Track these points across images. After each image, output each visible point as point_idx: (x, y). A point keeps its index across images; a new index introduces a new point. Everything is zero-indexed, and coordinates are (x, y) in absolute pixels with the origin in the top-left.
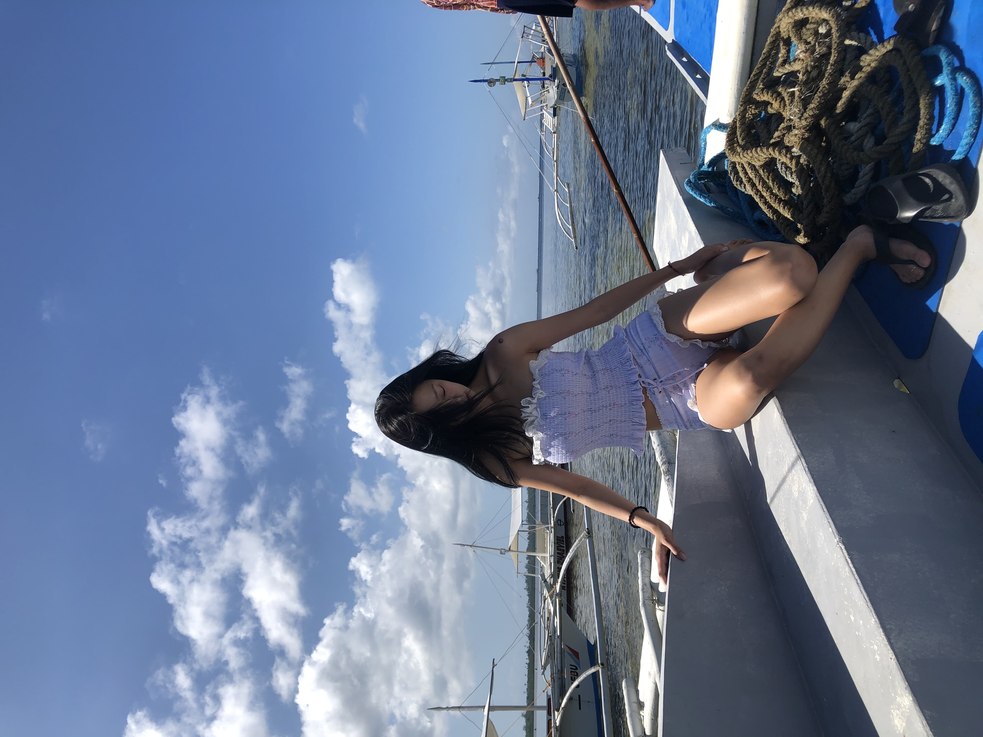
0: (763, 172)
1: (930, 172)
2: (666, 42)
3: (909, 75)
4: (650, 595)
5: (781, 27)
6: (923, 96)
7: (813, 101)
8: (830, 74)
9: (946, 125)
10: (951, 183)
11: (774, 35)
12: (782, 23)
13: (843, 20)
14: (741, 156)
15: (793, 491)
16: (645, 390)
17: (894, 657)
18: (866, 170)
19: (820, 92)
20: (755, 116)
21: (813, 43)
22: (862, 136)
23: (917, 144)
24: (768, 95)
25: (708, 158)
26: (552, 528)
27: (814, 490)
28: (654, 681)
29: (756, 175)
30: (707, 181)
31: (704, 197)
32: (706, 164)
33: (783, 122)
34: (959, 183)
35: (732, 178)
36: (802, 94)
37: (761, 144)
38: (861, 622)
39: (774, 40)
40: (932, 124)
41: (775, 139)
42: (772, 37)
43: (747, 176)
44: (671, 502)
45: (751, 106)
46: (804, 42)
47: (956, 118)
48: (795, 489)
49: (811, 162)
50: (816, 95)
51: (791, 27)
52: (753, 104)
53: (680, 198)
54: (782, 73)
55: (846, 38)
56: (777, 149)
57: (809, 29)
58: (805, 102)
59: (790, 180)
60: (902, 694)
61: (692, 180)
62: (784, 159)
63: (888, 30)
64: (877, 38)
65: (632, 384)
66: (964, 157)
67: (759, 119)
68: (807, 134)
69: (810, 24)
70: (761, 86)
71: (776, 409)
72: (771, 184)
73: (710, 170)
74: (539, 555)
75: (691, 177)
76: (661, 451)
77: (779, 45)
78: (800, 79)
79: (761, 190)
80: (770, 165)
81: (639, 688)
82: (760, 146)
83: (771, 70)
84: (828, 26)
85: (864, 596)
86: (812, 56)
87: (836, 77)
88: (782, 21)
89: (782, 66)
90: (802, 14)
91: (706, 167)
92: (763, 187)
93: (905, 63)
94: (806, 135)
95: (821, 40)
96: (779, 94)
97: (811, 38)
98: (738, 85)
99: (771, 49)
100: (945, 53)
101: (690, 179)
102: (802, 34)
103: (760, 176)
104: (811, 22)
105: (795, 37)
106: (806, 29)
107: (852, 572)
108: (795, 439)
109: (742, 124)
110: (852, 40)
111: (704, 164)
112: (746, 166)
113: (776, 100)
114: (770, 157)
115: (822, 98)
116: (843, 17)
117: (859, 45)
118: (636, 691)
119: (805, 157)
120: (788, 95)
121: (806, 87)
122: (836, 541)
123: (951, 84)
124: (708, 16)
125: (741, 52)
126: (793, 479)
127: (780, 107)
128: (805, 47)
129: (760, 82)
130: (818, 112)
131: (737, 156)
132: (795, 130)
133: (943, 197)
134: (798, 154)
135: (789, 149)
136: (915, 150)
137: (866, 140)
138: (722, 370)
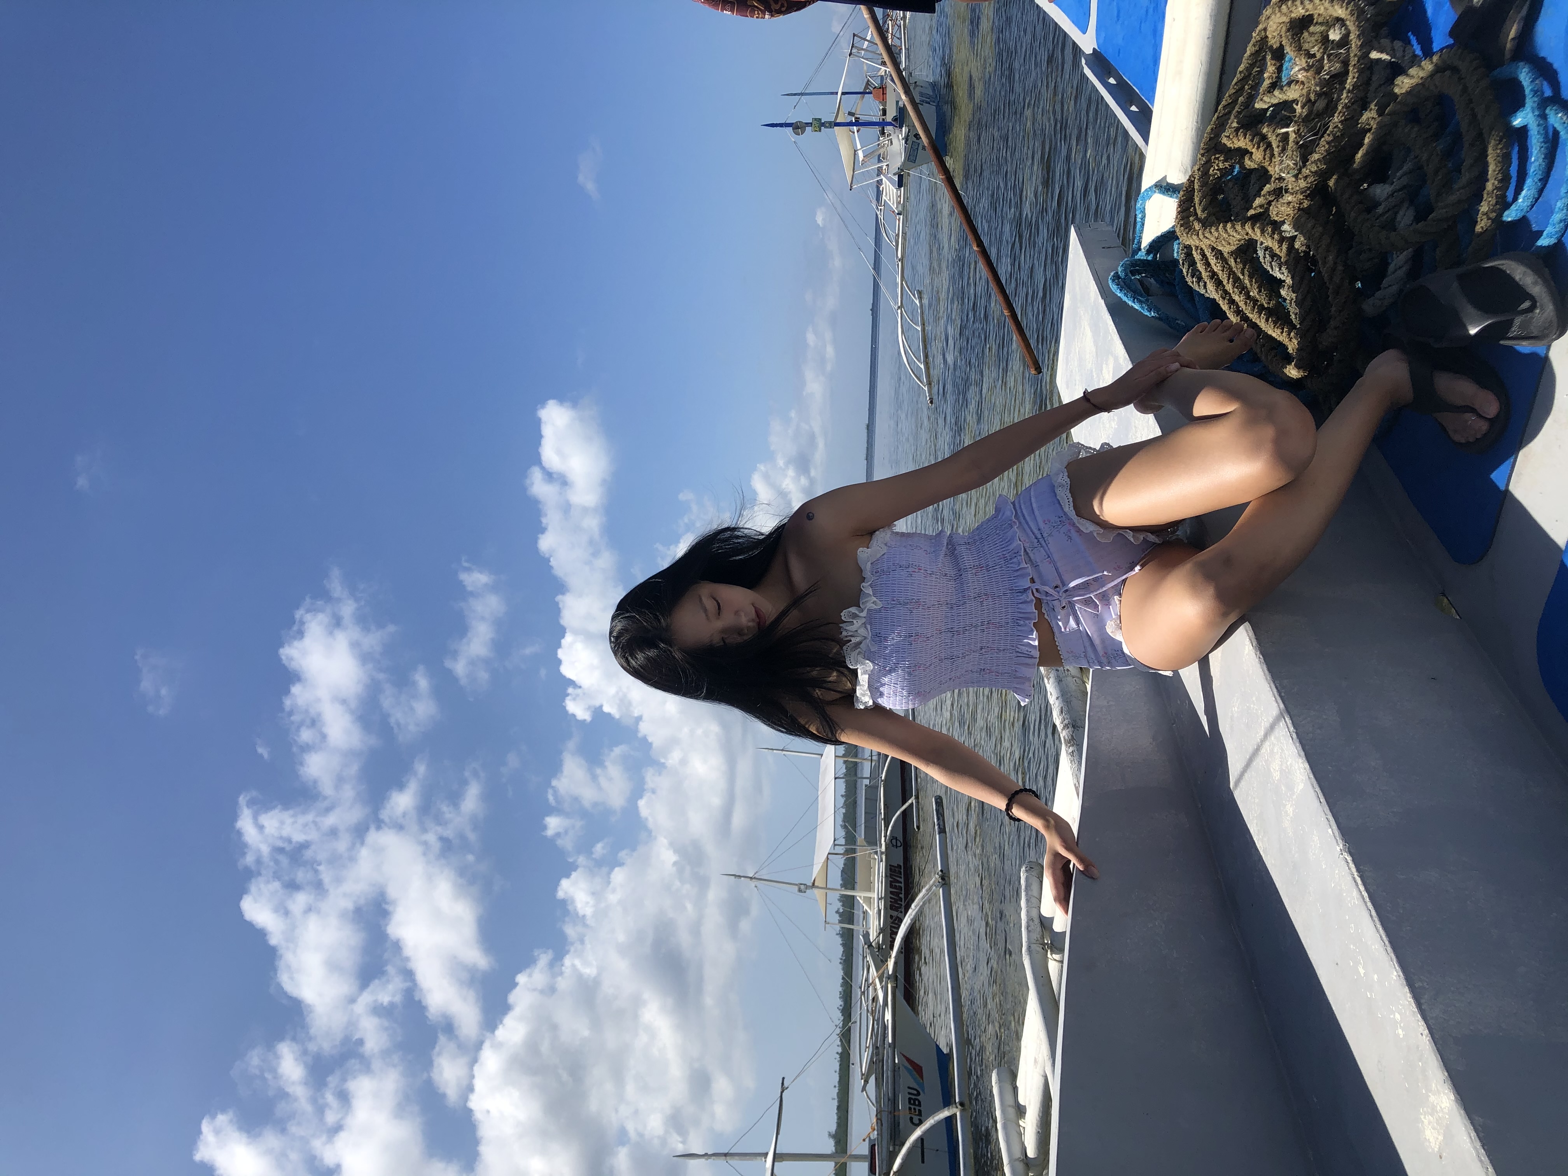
0: (1236, 262)
1: (1503, 264)
2: (1084, 53)
3: (1473, 109)
4: (1038, 936)
5: (1269, 29)
6: (1493, 143)
7: (1317, 149)
8: (1346, 106)
9: (1528, 190)
10: (1535, 283)
11: (1256, 42)
12: (1271, 23)
13: (1368, 20)
14: (1201, 236)
15: (1272, 770)
16: (1039, 604)
17: (1427, 1031)
18: (1399, 261)
19: (1329, 135)
20: (1225, 172)
21: (1318, 56)
22: (1394, 207)
23: (1482, 220)
24: (1245, 138)
25: (1147, 238)
26: (882, 853)
27: (1305, 769)
28: (1042, 1073)
29: (1224, 267)
30: (1145, 276)
31: (1140, 302)
32: (1144, 249)
33: (1268, 182)
34: (1545, 282)
35: (1184, 271)
36: (1300, 136)
37: (1232, 218)
38: (1376, 977)
39: (1257, 51)
40: (1507, 188)
41: (1255, 209)
42: (1254, 45)
43: (1209, 269)
44: (1077, 789)
45: (1217, 156)
46: (1305, 55)
47: (1545, 180)
48: (1275, 766)
49: (1312, 248)
50: (1323, 139)
51: (1284, 29)
52: (1220, 152)
53: (1102, 302)
54: (1268, 103)
55: (1373, 48)
56: (1258, 225)
57: (1313, 33)
58: (1305, 151)
59: (1278, 275)
60: (1438, 1089)
61: (1122, 275)
62: (1269, 242)
63: (1440, 39)
64: (1422, 49)
65: (1020, 592)
66: (1556, 241)
67: (1230, 177)
68: (1306, 201)
69: (1315, 26)
70: (1235, 125)
71: (1248, 640)
72: (1247, 282)
73: (1150, 258)
74: (860, 896)
75: (1120, 269)
76: (1062, 708)
77: (1264, 58)
78: (1298, 114)
79: (1231, 292)
80: (1246, 251)
81: (1018, 1084)
82: (1231, 221)
83: (1251, 98)
84: (1343, 28)
85: (1381, 937)
86: (1317, 77)
87: (1355, 110)
88: (1270, 20)
89: (1269, 92)
90: (1303, 9)
91: (1144, 254)
92: (1234, 286)
93: (1465, 89)
94: (1306, 204)
95: (1332, 52)
96: (1264, 138)
97: (1316, 48)
98: (1197, 122)
99: (1252, 66)
100: (1530, 74)
101: (1117, 273)
102: (1302, 41)
103: (1230, 268)
104: (1317, 23)
105: (1291, 46)
106: (1309, 33)
107: (1364, 899)
108: (1277, 688)
109: (1204, 184)
110: (1382, 52)
111: (1140, 249)
112: (1208, 253)
113: (1258, 148)
114: (1247, 238)
115: (1333, 144)
116: (1367, 14)
117: (1393, 60)
118: (1014, 1088)
119: (1302, 239)
120: (1278, 139)
121: (1308, 127)
122: (1338, 849)
123: (1538, 125)
124: (1151, 11)
125: (1204, 68)
126: (1272, 751)
127: (1264, 159)
128: (1307, 62)
129: (1232, 117)
130: (1325, 166)
131: (1193, 236)
132: (1287, 195)
133: (1522, 306)
134: (1291, 235)
135: (1276, 226)
136: (1478, 229)
137: (1401, 213)
138: (1163, 578)
